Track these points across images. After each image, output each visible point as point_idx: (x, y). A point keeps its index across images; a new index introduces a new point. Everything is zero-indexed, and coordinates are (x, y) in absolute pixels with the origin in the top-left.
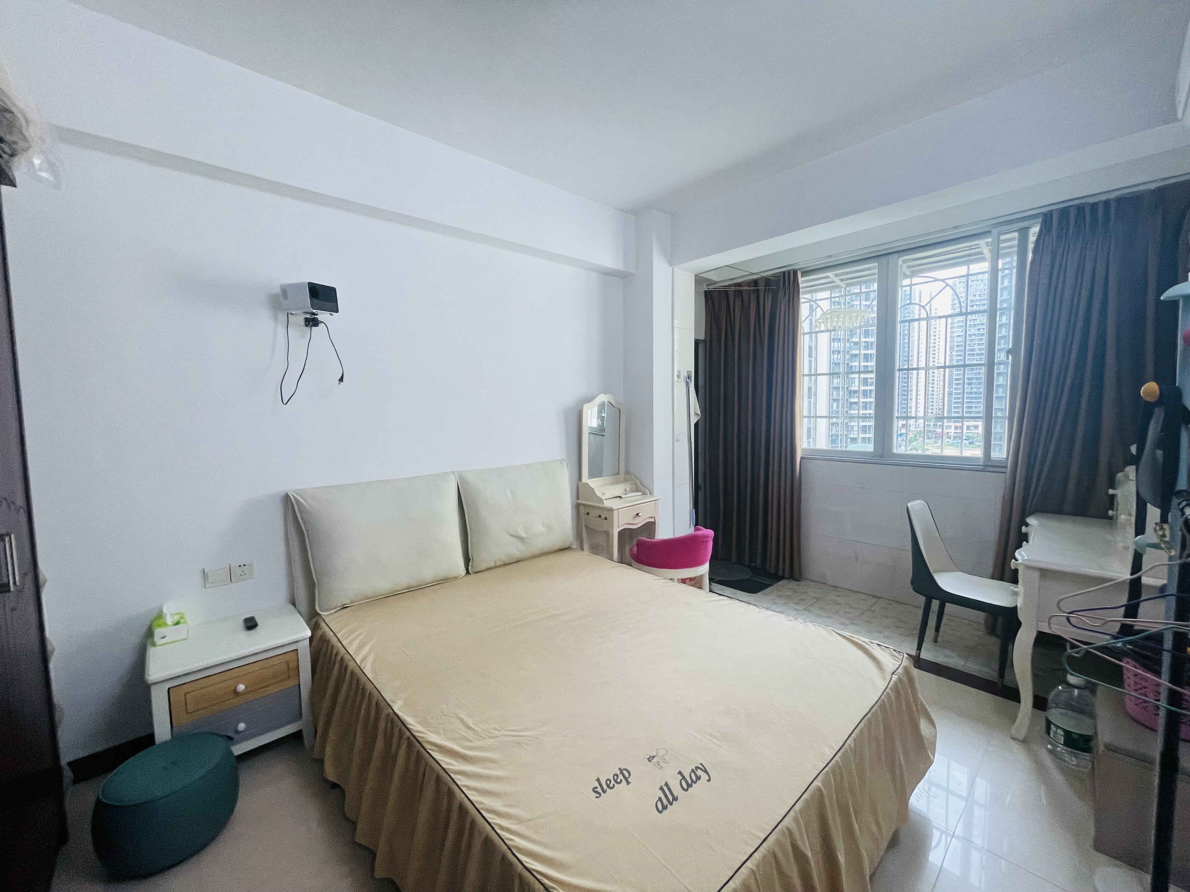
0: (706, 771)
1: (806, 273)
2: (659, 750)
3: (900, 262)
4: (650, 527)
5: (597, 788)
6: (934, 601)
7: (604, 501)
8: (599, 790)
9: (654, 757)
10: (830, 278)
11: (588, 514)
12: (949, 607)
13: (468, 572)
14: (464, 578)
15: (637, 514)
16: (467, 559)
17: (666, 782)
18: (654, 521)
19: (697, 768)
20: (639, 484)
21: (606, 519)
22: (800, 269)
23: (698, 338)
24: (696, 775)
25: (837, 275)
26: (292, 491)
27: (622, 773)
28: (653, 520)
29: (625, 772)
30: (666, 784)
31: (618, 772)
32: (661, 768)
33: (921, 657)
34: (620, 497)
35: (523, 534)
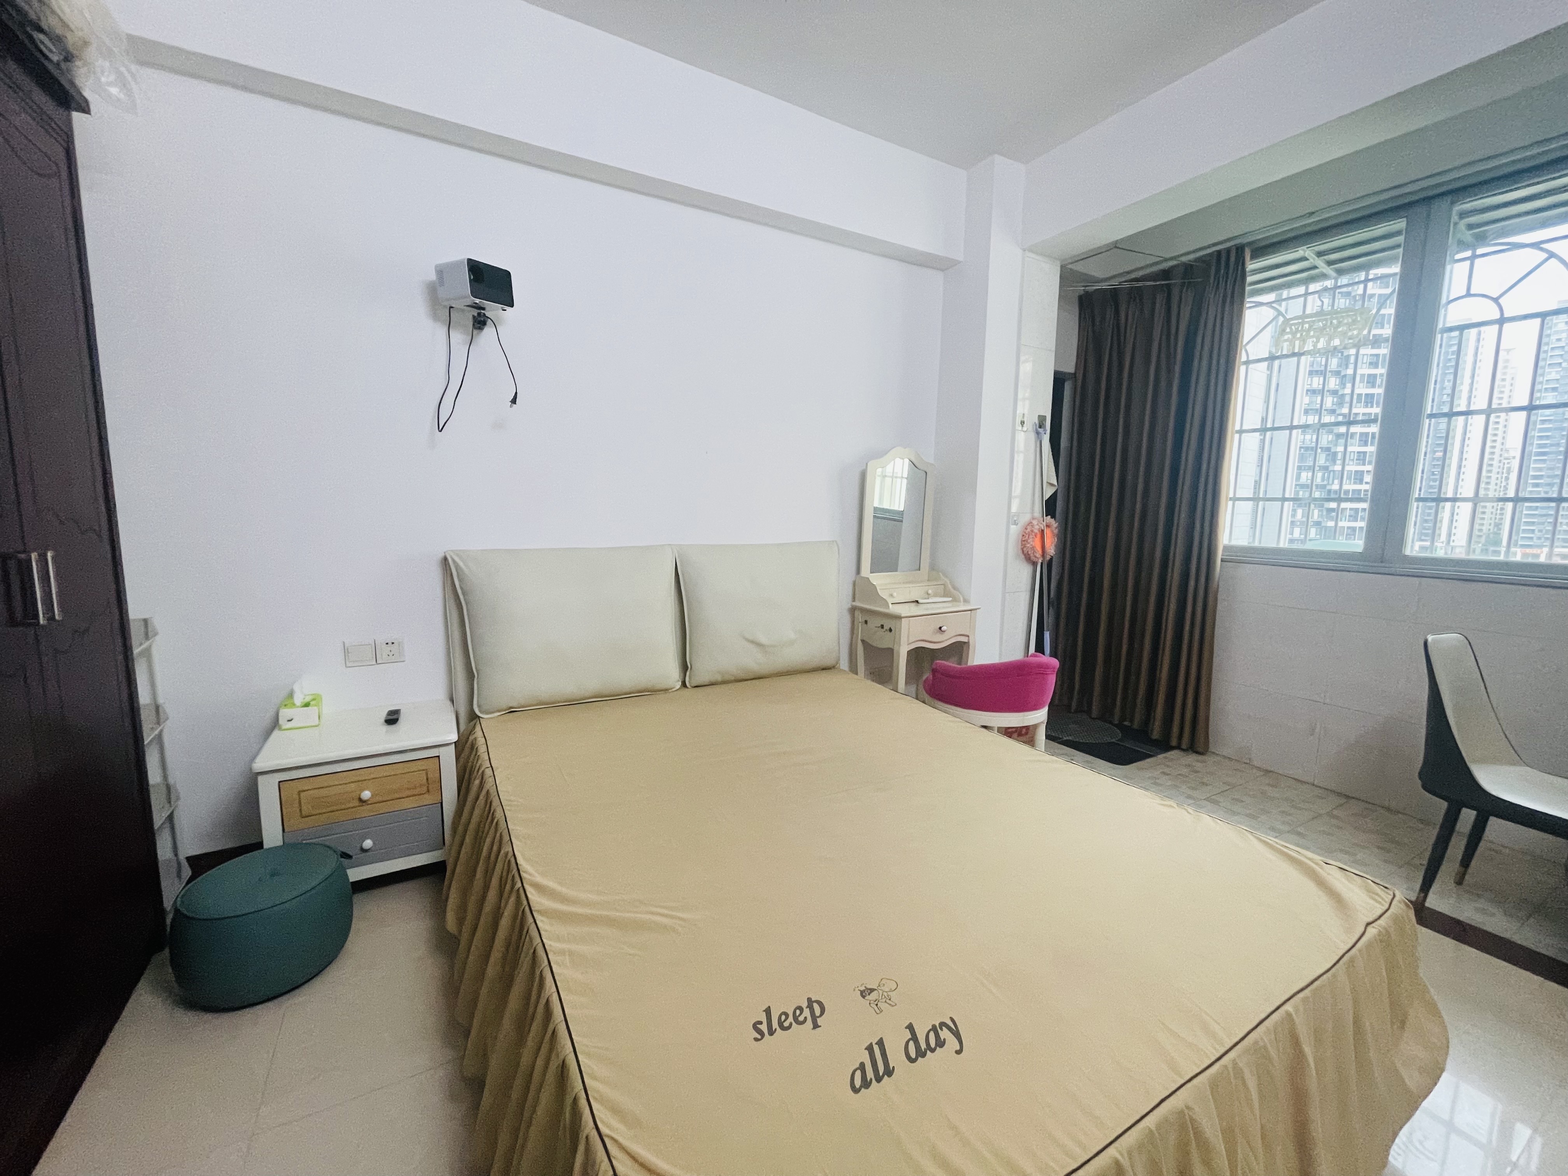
0: (957, 1035)
1: (1262, 249)
2: (883, 982)
3: (1455, 217)
4: (959, 648)
5: (761, 1023)
6: (1465, 811)
7: (890, 605)
8: (764, 1027)
9: (872, 990)
10: (1307, 259)
11: (866, 622)
12: (1496, 826)
13: (684, 684)
14: (679, 692)
15: (940, 628)
16: (685, 667)
17: (881, 1039)
18: (966, 641)
19: (943, 1024)
20: (950, 586)
21: (890, 630)
22: (1250, 244)
23: (1062, 370)
24: (937, 1036)
25: (1320, 254)
26: (452, 551)
27: (810, 1006)
28: (964, 639)
29: (816, 1007)
30: (881, 1043)
31: (805, 1005)
32: (878, 1012)
33: (1427, 904)
34: (917, 602)
35: (763, 640)
